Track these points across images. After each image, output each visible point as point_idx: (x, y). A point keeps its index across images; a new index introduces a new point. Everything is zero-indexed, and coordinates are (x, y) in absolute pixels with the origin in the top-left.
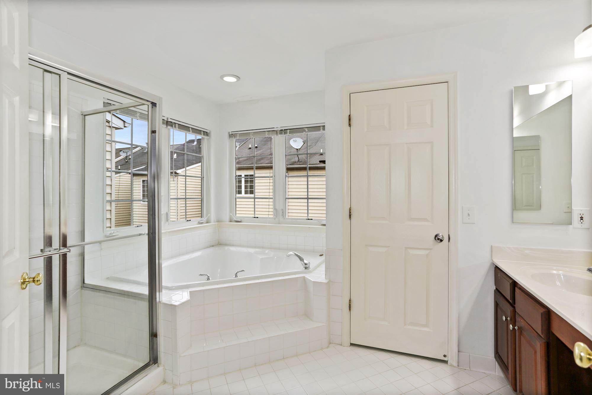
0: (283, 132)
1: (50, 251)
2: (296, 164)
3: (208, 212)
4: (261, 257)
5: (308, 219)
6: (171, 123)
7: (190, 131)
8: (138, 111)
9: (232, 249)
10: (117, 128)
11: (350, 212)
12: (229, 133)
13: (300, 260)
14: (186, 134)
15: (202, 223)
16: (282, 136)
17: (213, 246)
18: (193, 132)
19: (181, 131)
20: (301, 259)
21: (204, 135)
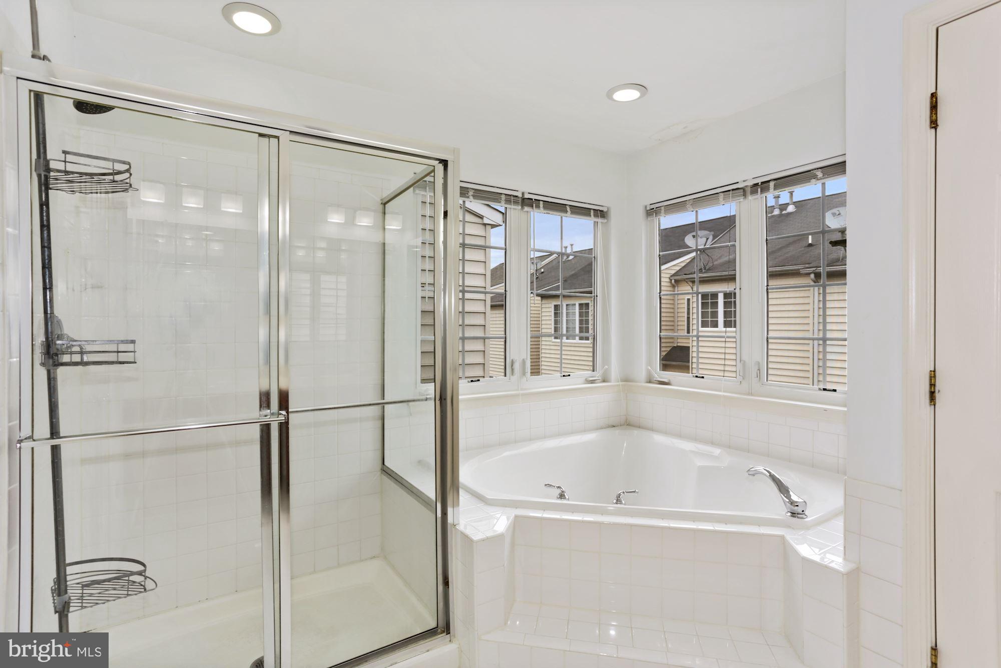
0: (759, 190)
1: (266, 416)
2: (841, 264)
3: (606, 360)
4: (700, 462)
5: (824, 389)
6: (530, 201)
7: (566, 212)
8: (472, 187)
9: (658, 438)
10: (493, 226)
11: (932, 385)
12: (646, 207)
13: (780, 491)
14: (562, 217)
15: (593, 382)
16: (757, 198)
17: (614, 426)
18: (572, 213)
19: (549, 213)
20: (783, 489)
21: (596, 216)
